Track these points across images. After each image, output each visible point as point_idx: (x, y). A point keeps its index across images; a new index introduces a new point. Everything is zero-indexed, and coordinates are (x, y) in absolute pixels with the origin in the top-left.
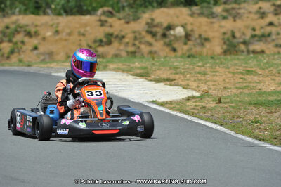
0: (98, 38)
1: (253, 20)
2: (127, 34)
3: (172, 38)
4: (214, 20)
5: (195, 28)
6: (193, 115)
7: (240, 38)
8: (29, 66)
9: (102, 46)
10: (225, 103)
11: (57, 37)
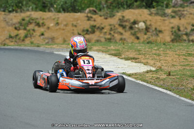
0: (85, 29)
1: (193, 19)
2: (105, 26)
3: (137, 30)
4: (166, 18)
5: (153, 24)
6: (150, 83)
7: (184, 31)
8: (38, 46)
9: (88, 34)
10: (173, 76)
11: (58, 27)
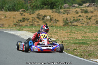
0: (20, 20)
1: (74, 14)
2: (30, 18)
3: (46, 20)
4: (60, 14)
5: (54, 17)
7: (69, 20)
9: (21, 22)
10: (64, 43)
11: (6, 19)
